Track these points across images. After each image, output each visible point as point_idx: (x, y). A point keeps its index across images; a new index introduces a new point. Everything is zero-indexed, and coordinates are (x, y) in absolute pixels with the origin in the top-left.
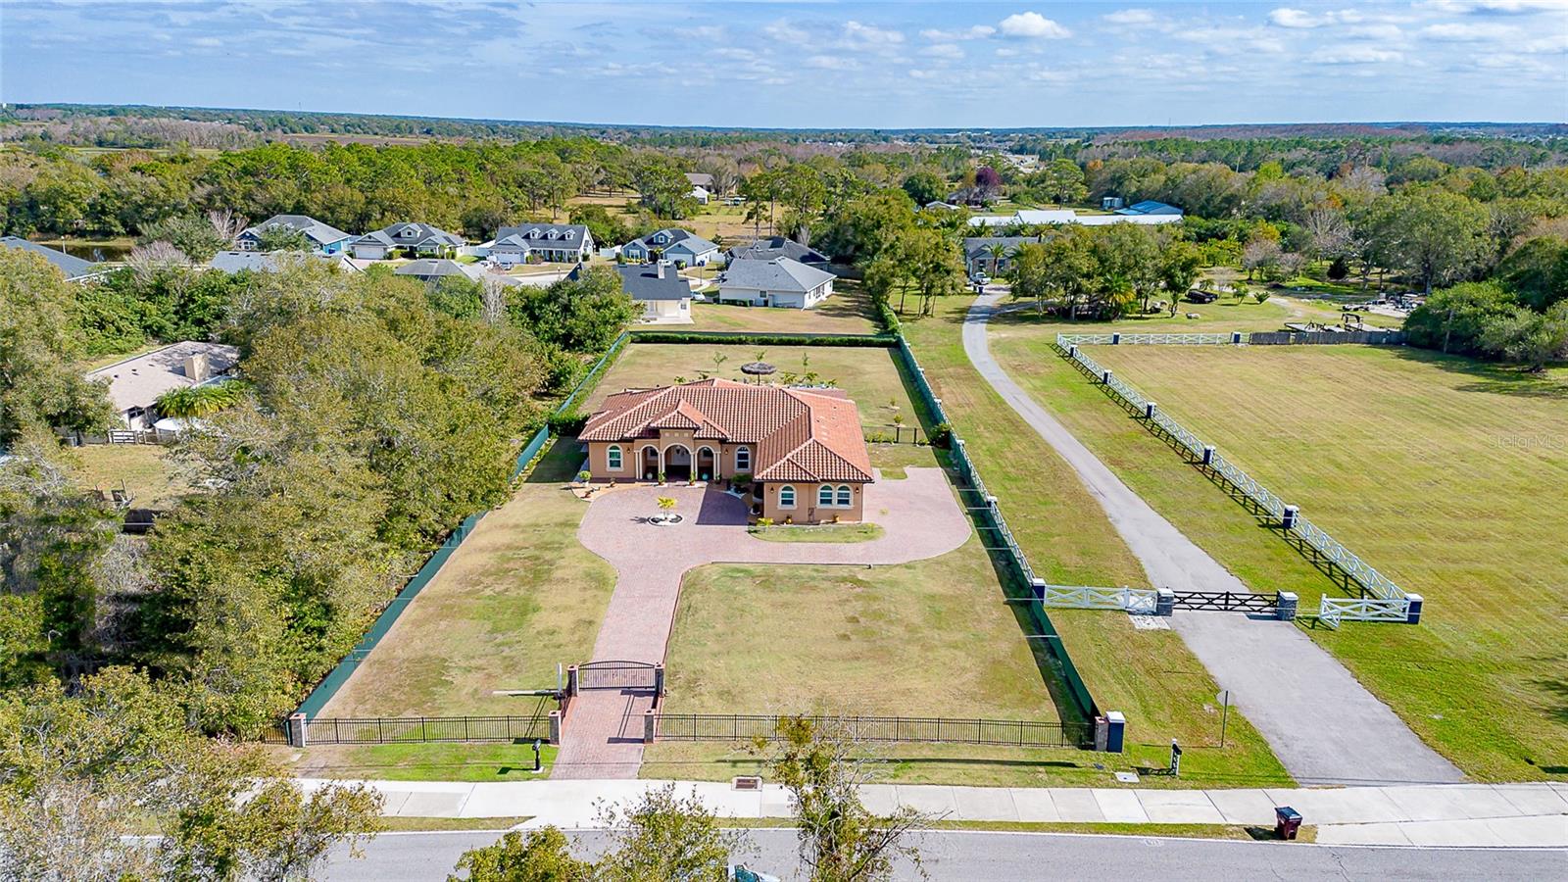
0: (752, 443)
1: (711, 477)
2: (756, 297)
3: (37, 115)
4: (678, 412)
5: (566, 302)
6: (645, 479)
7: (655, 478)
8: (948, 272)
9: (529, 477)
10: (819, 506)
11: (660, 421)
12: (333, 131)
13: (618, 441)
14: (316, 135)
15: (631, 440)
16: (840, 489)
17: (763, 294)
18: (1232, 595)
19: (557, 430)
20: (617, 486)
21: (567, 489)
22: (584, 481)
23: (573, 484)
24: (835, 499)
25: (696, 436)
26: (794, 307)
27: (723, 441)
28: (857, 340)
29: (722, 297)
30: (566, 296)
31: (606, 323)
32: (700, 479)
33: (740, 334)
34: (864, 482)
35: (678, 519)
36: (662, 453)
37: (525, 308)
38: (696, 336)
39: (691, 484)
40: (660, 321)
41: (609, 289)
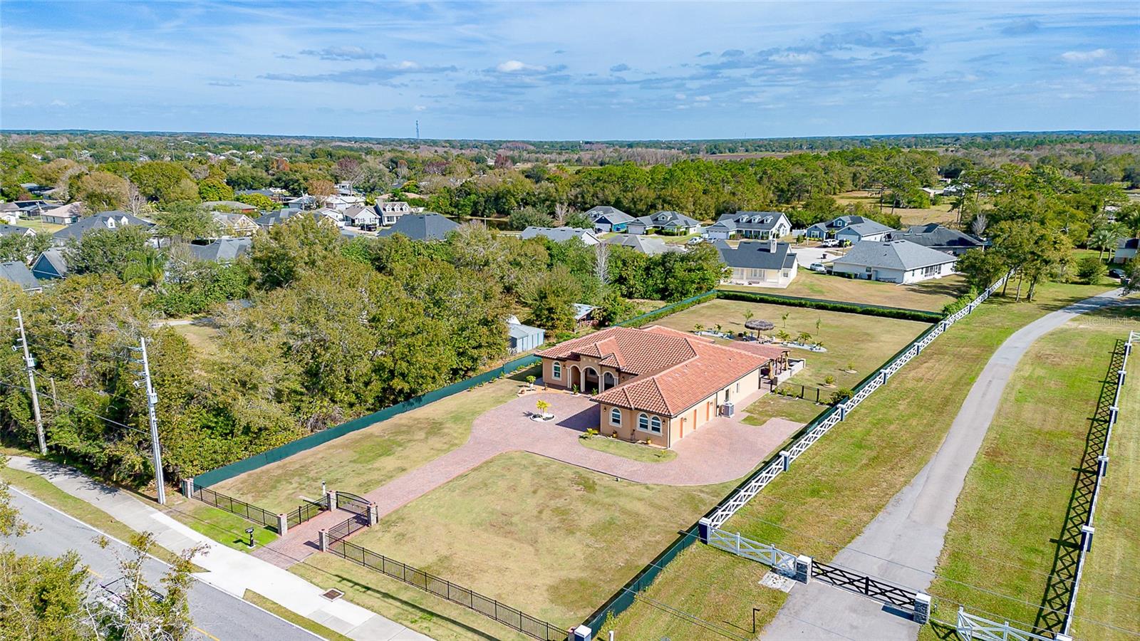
2: (863, 271)
3: (593, 147)
10: (638, 428)
12: (747, 151)
13: (559, 360)
14: (735, 154)
16: (653, 419)
17: (869, 269)
18: (872, 581)
21: (520, 386)
24: (650, 426)
25: (601, 363)
26: (893, 282)
27: (619, 370)
29: (834, 270)
33: (802, 299)
35: (551, 418)
36: (582, 372)
38: (766, 297)
40: (762, 284)
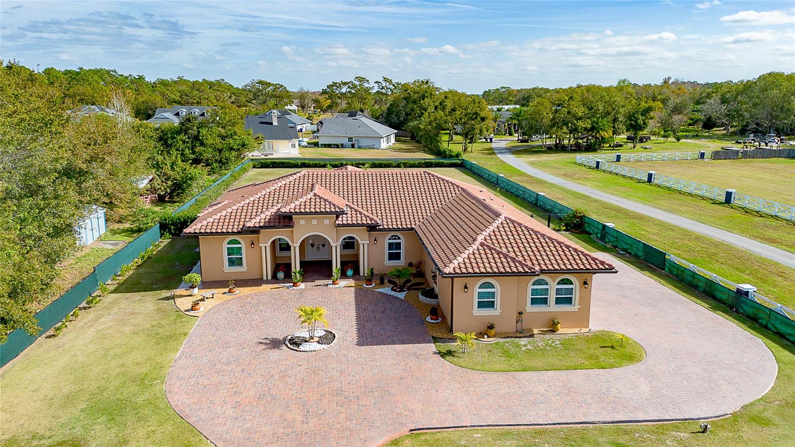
0: (408, 229)
1: (356, 272)
2: (345, 141)
4: (315, 195)
5: (196, 133)
6: (275, 278)
7: (288, 276)
8: (483, 119)
9: (120, 285)
10: (530, 308)
11: (293, 206)
13: (239, 233)
15: (255, 231)
16: (559, 283)
17: (350, 139)
19: (170, 230)
20: (238, 291)
21: (167, 299)
22: (192, 287)
23: (178, 292)
24: (552, 297)
25: (339, 222)
26: (373, 148)
27: (372, 228)
28: (432, 163)
29: (320, 142)
30: (195, 128)
31: (231, 149)
32: (344, 275)
34: (594, 272)
35: (329, 337)
36: (295, 246)
37: (160, 139)
39: (334, 283)
41: (234, 124)
